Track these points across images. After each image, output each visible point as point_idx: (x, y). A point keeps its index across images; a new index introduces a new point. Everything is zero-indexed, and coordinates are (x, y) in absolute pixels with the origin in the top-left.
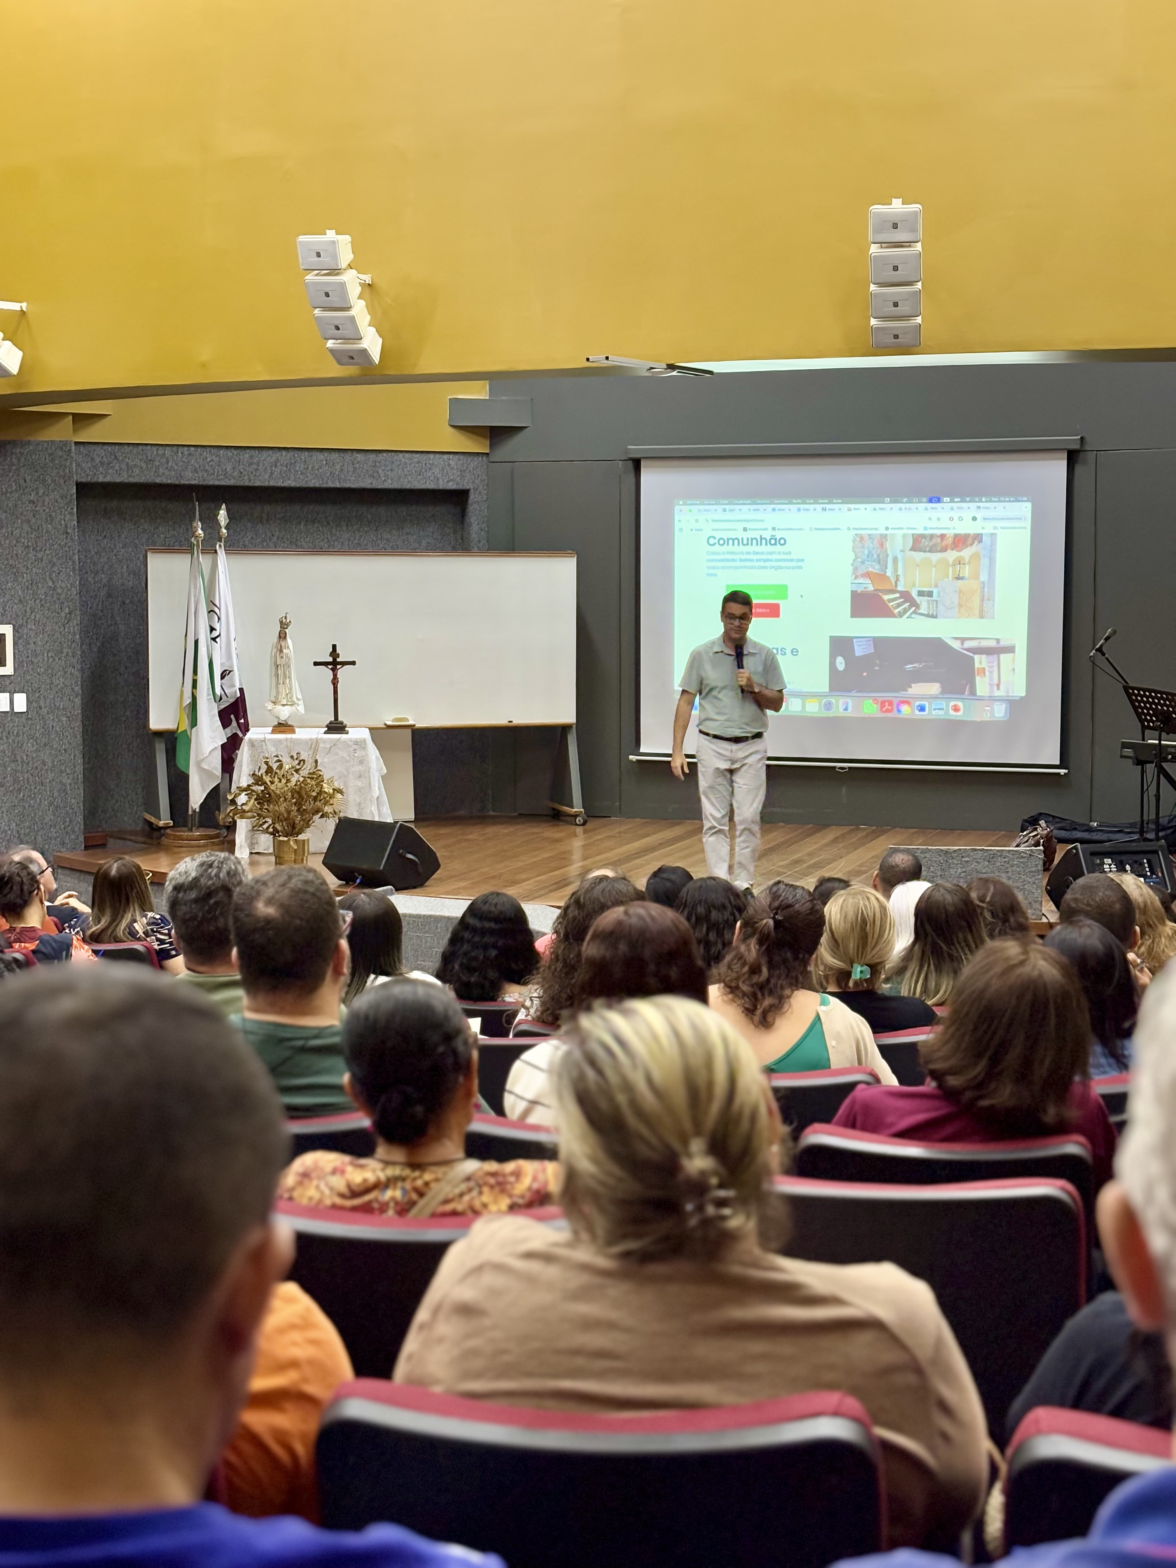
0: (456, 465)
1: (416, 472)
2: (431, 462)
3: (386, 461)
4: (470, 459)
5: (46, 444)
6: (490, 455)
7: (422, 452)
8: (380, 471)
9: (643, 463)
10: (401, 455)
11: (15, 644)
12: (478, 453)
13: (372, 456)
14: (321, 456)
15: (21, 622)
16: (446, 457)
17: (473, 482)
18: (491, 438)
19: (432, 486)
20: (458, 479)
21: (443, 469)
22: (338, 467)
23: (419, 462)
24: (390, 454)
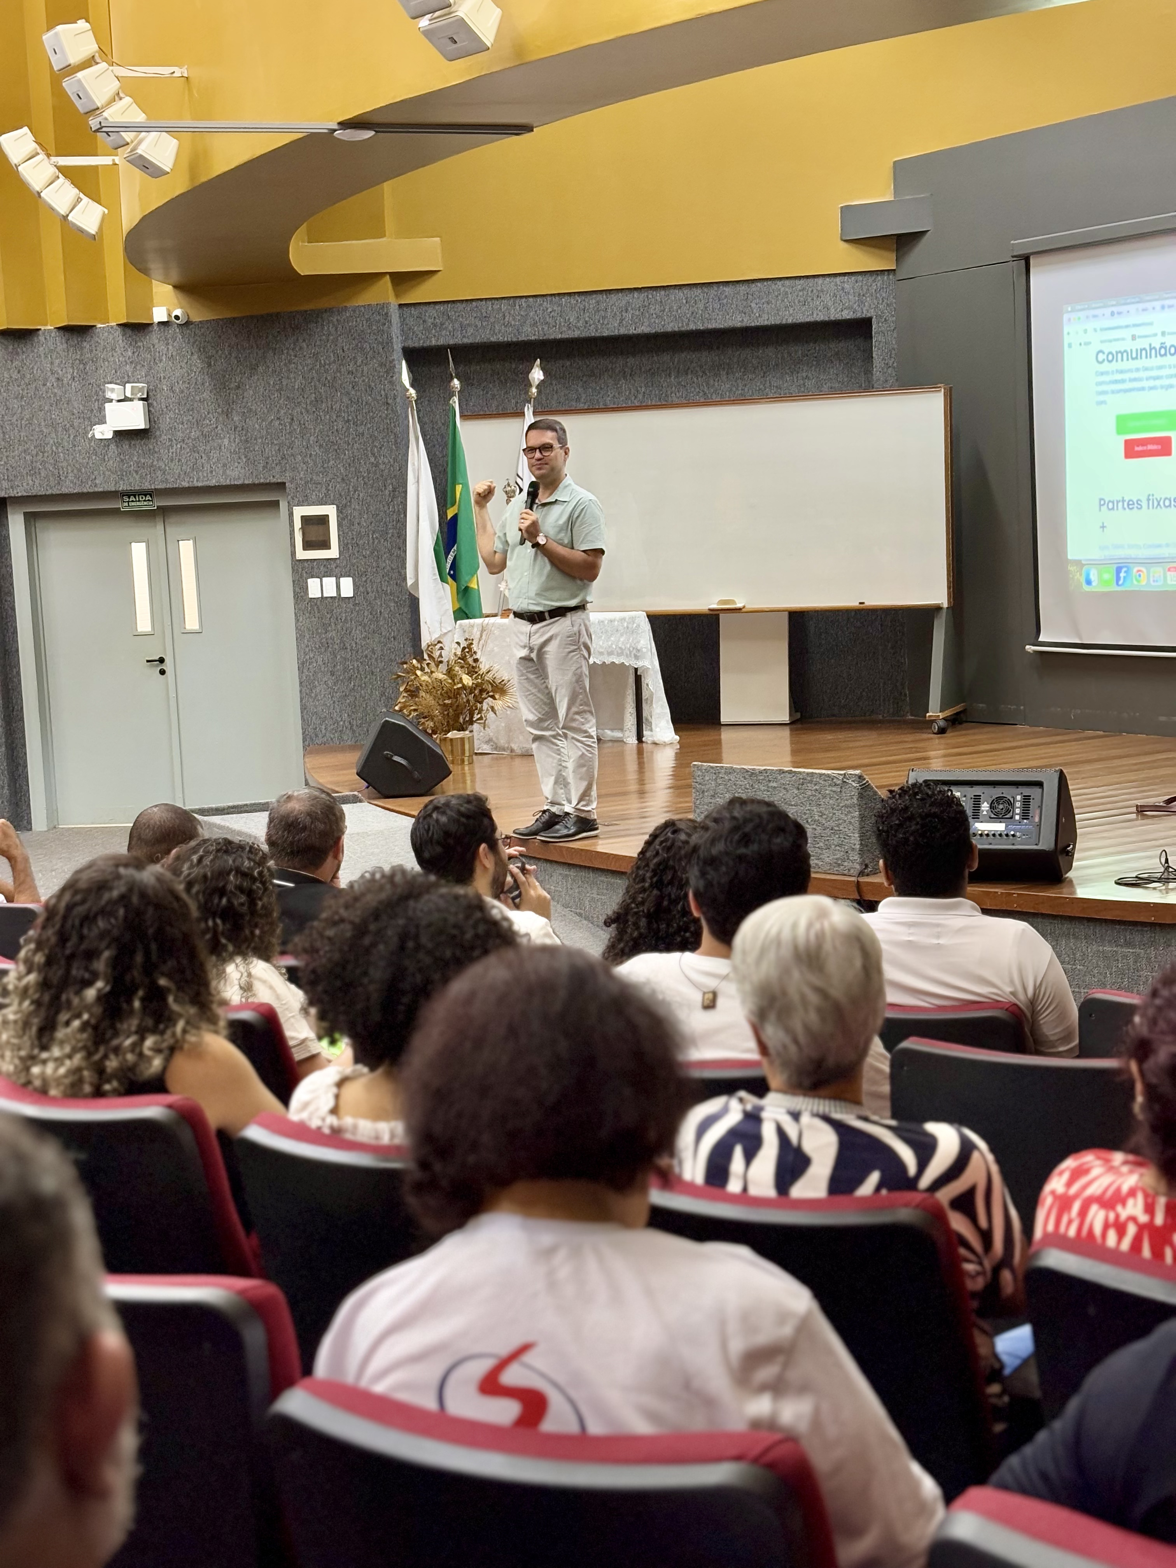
0: (853, 288)
1: (799, 302)
2: (819, 288)
3: (760, 292)
4: (871, 279)
5: (362, 308)
6: (896, 272)
7: (807, 277)
8: (753, 305)
9: (1032, 261)
10: (779, 283)
11: (340, 525)
12: (882, 272)
13: (743, 288)
14: (680, 294)
15: (344, 502)
16: (838, 280)
17: (877, 307)
18: (897, 250)
19: (820, 317)
20: (855, 306)
21: (835, 295)
22: (701, 306)
23: (803, 289)
24: (765, 283)
